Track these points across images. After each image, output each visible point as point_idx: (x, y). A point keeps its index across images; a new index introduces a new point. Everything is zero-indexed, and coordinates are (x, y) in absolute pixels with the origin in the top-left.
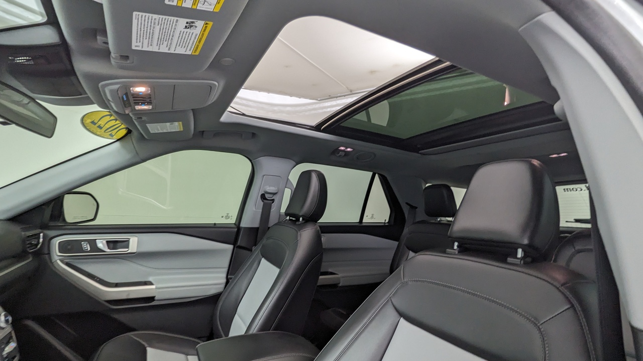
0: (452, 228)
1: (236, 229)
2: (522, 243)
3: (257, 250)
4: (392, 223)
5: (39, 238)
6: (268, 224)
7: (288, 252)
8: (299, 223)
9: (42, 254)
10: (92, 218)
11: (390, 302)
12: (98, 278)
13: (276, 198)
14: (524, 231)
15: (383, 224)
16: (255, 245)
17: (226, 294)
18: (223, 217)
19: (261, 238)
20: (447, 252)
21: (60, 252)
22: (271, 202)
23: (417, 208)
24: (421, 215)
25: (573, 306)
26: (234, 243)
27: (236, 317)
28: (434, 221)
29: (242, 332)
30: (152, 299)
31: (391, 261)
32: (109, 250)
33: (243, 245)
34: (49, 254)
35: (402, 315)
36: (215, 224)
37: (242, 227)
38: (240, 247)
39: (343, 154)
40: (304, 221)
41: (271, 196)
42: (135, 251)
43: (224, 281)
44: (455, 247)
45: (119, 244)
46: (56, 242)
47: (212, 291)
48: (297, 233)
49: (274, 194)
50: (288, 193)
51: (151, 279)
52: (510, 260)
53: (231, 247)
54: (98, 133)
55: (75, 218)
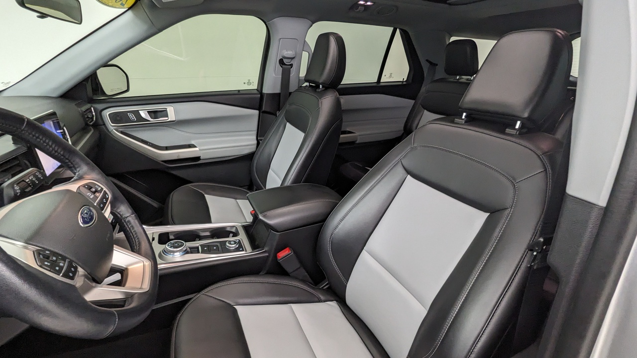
0: (464, 98)
1: (259, 95)
2: (523, 117)
3: (281, 115)
4: (410, 81)
5: (91, 112)
6: (289, 89)
7: (310, 119)
8: (320, 90)
9: (99, 125)
10: (126, 89)
11: (400, 164)
12: (150, 143)
13: (294, 62)
14: (527, 104)
15: (400, 83)
16: (279, 110)
17: (259, 153)
18: (245, 83)
19: (284, 104)
20: (455, 122)
21: (112, 123)
22: (290, 67)
23: (437, 65)
24: (440, 73)
25: (546, 170)
26: (259, 108)
27: (270, 171)
28: (452, 80)
29: (278, 184)
30: (198, 158)
31: (406, 119)
32: (152, 120)
33: (268, 110)
34: (104, 124)
35: (409, 172)
36: (239, 91)
37: (264, 93)
38: (265, 112)
39: (363, 8)
40: (324, 89)
41: (290, 60)
42: (174, 120)
43: (255, 142)
44: (463, 117)
45: (159, 114)
46: (107, 113)
47: (246, 151)
48: (319, 100)
49: (292, 58)
50: (305, 58)
51: (193, 142)
52: (508, 131)
53: (256, 112)
54: (110, 4)
55: (112, 90)
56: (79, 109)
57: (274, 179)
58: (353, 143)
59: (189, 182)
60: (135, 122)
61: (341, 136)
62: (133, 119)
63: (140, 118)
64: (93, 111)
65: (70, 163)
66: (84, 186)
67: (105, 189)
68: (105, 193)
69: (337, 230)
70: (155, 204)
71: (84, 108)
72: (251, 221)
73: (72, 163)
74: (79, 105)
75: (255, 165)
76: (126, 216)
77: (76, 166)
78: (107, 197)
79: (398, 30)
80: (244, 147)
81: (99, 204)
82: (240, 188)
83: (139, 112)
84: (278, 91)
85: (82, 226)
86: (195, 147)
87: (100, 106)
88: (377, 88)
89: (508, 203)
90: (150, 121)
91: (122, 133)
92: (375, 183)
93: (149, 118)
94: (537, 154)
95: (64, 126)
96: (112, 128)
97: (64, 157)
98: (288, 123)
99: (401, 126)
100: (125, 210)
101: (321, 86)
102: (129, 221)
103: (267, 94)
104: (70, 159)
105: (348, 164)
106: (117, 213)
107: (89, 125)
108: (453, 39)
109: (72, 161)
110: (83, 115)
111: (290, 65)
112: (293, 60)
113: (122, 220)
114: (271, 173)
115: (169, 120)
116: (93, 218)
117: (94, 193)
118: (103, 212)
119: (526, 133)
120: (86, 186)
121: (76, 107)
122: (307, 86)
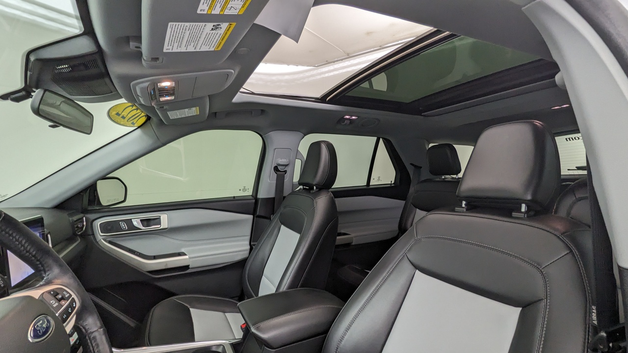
56: (71, 219)
57: (268, 286)
58: (348, 245)
59: (173, 294)
60: (126, 231)
61: (338, 238)
62: (124, 228)
63: (131, 227)
64: (84, 220)
65: (40, 266)
66: (49, 292)
67: (74, 296)
68: (73, 300)
69: (343, 343)
70: (132, 323)
71: (75, 218)
72: (241, 337)
73: (43, 266)
74: (71, 215)
75: (247, 272)
76: (92, 331)
77: (47, 269)
78: (74, 305)
79: (381, 139)
80: (236, 253)
81: (62, 314)
82: (230, 300)
83: (132, 222)
84: (272, 195)
85: (31, 341)
86: (185, 255)
87: (92, 216)
88: (367, 191)
89: (541, 293)
90: (141, 229)
91: (110, 242)
92: (380, 282)
93: (141, 226)
94: (555, 235)
95: (49, 233)
96: (100, 238)
97: (35, 258)
98: (282, 226)
99: (395, 227)
100: (93, 324)
101: (315, 187)
102: (94, 338)
103: (262, 199)
104: (41, 260)
105: (346, 267)
106: (81, 327)
107: (77, 235)
108: (431, 145)
109: (43, 263)
110: (73, 224)
111: (284, 171)
112: (287, 167)
113: (86, 337)
114: (264, 280)
115: (162, 227)
116: (48, 332)
117: (60, 300)
118: (64, 325)
119: (535, 215)
120: (52, 293)
121: (68, 217)
122: (300, 189)
